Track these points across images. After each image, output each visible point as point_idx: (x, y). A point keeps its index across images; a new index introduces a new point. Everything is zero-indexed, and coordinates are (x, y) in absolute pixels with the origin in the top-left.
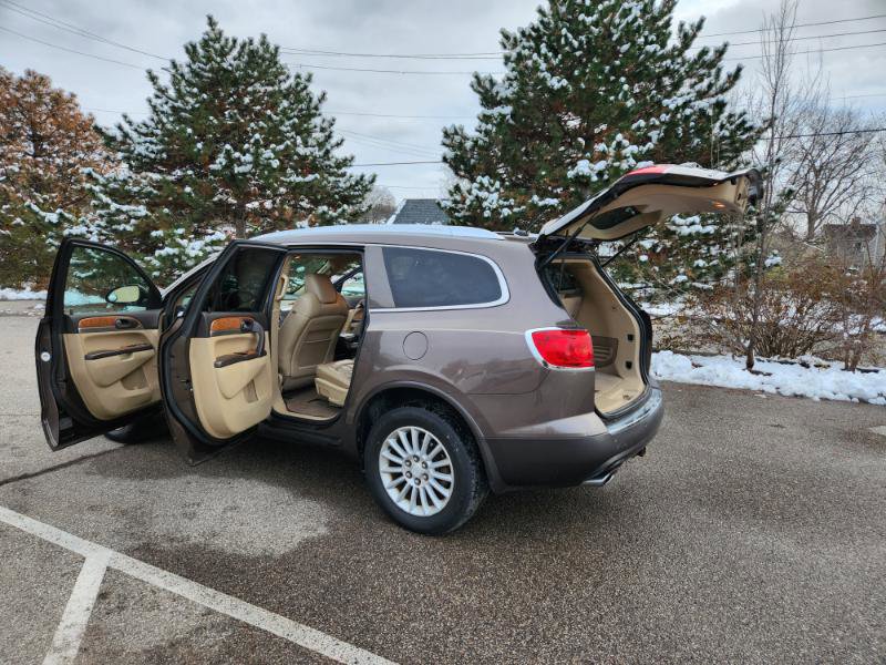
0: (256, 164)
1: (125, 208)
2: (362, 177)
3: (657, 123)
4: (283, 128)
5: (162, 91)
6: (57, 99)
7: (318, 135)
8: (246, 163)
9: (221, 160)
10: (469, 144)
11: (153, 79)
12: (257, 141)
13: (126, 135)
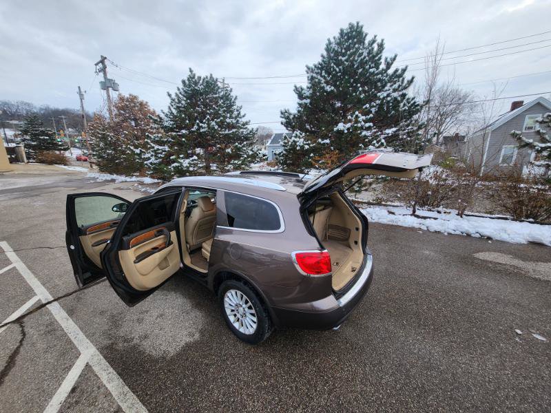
0: (209, 127)
1: (160, 148)
2: (253, 129)
3: (375, 104)
4: (220, 112)
5: (173, 100)
6: (141, 104)
7: (236, 113)
8: (204, 128)
9: (196, 127)
10: (291, 117)
11: (170, 95)
12: (208, 119)
13: (161, 118)
